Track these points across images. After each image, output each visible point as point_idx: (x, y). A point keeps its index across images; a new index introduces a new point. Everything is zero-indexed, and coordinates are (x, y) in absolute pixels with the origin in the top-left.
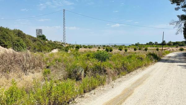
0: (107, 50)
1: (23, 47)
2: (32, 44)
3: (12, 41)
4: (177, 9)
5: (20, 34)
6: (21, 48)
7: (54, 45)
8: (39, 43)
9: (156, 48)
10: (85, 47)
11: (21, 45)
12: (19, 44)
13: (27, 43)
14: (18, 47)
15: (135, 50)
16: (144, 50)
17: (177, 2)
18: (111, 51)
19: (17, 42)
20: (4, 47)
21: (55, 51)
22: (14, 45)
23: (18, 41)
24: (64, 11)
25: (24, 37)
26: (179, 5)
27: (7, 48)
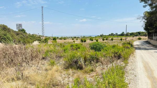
0: (82, 41)
1: (10, 40)
2: (16, 37)
4: (144, 7)
5: (5, 29)
6: (8, 41)
7: (34, 38)
8: (22, 36)
10: (61, 39)
11: (8, 39)
12: (6, 38)
13: (12, 36)
14: (5, 40)
15: (103, 40)
18: (85, 41)
19: (4, 36)
21: (36, 43)
22: (1, 38)
23: (5, 35)
24: (42, 8)
25: (9, 31)
26: (146, 3)
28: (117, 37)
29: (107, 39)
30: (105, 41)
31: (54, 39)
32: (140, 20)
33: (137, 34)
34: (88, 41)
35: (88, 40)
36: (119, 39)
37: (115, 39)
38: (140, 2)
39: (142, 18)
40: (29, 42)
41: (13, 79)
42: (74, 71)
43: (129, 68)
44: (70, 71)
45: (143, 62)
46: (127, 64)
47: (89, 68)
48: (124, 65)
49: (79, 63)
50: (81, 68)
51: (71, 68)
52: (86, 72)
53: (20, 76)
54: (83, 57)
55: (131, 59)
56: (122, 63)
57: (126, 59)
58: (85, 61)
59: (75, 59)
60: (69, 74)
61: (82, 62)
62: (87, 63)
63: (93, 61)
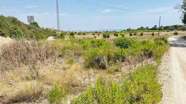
0: (105, 36)
1: (21, 35)
2: (28, 31)
3: (8, 29)
5: (15, 21)
6: (19, 37)
7: (48, 32)
8: (34, 30)
10: (79, 34)
11: (19, 33)
12: (16, 32)
13: (23, 30)
14: (16, 35)
15: (131, 35)
16: (139, 35)
18: (108, 37)
20: (2, 36)
21: (51, 38)
22: (11, 33)
23: (15, 29)
25: (20, 25)
27: (5, 37)
28: (148, 32)
29: (135, 35)
30: (133, 36)
31: (72, 34)
32: (179, 10)
33: (173, 28)
34: (112, 37)
35: (112, 35)
36: (150, 34)
37: (145, 34)
39: (181, 7)
40: (43, 38)
41: (27, 79)
42: (96, 71)
43: (162, 67)
44: (91, 71)
45: (179, 62)
46: (159, 63)
47: (114, 67)
48: (156, 64)
49: (102, 62)
50: (104, 67)
51: (93, 67)
53: (35, 75)
54: (107, 55)
55: (165, 57)
56: (153, 62)
57: (158, 58)
58: (109, 59)
59: (97, 57)
60: (91, 74)
61: (105, 60)
62: (111, 62)
63: (119, 59)
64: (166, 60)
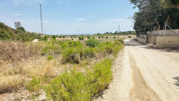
0: (80, 39)
1: (8, 38)
2: (15, 35)
4: (134, 8)
5: (2, 26)
6: (7, 39)
7: (33, 36)
8: (21, 34)
9: (113, 36)
10: (60, 37)
12: (4, 35)
13: (11, 34)
14: (3, 38)
15: (99, 38)
16: (105, 38)
17: (134, 3)
18: (83, 39)
19: (1, 34)
21: (36, 41)
23: (3, 33)
24: (40, 6)
25: (7, 29)
26: (136, 4)
28: (111, 36)
29: (102, 38)
30: (101, 39)
31: (54, 37)
34: (86, 39)
36: (113, 37)
37: (109, 37)
38: (131, 3)
40: (28, 40)
42: (71, 65)
43: (117, 60)
44: (68, 65)
45: (129, 56)
46: (116, 57)
47: (85, 61)
48: (113, 58)
49: (76, 58)
50: (77, 62)
51: (68, 63)
52: (82, 66)
54: (79, 53)
55: (120, 53)
56: (112, 57)
57: (116, 54)
58: (81, 56)
59: (72, 55)
60: (67, 68)
61: (78, 56)
62: (83, 57)
63: (88, 55)
64: (121, 54)
